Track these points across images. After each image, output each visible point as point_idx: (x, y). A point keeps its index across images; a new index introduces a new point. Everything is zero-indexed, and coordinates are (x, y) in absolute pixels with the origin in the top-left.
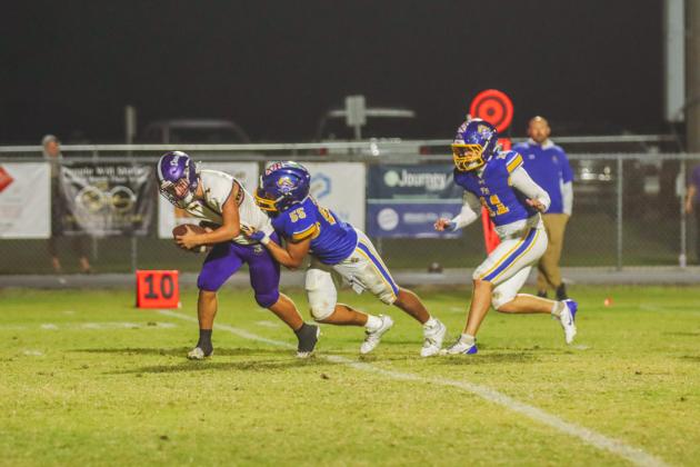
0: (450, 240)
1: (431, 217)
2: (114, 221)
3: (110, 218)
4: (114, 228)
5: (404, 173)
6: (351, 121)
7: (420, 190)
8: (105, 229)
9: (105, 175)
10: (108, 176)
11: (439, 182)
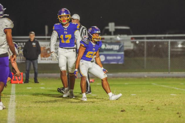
0: (120, 64)
1: (115, 58)
2: (23, 58)
3: (22, 58)
4: (23, 60)
5: (107, 45)
6: (110, 30)
7: (112, 50)
8: (20, 60)
9: (20, 45)
10: (21, 46)
11: (117, 48)
